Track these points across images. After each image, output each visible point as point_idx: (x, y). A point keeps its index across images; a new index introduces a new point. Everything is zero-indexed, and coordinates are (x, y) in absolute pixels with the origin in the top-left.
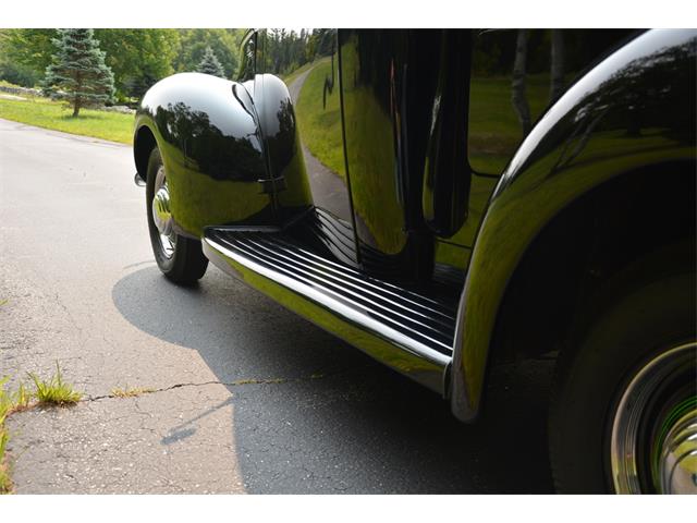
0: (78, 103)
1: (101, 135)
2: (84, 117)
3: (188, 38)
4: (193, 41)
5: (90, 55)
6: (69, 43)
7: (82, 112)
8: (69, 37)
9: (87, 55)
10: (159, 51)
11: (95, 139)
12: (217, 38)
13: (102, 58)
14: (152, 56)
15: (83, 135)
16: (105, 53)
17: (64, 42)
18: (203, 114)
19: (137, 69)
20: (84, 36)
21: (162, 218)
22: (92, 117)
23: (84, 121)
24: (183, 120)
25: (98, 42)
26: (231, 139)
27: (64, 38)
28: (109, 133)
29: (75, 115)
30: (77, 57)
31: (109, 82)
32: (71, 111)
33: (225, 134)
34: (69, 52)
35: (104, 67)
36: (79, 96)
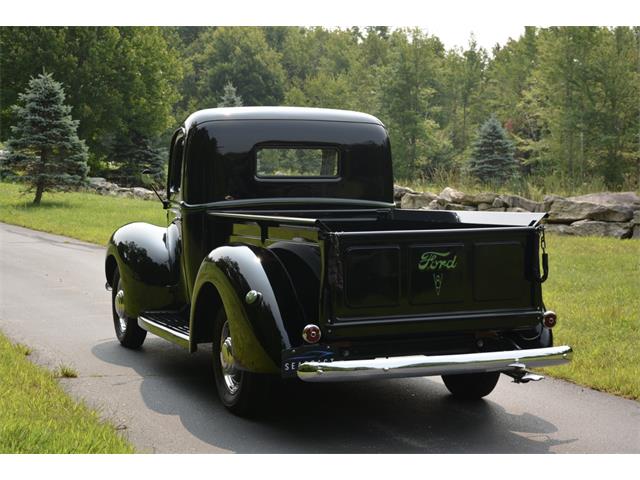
0: (41, 186)
1: (72, 233)
2: (49, 205)
3: (204, 57)
4: (212, 61)
5: (61, 126)
6: (33, 111)
7: (46, 196)
8: (33, 104)
9: (56, 126)
10: (153, 93)
11: (65, 239)
12: (252, 55)
13: (74, 129)
14: (143, 101)
15: (50, 232)
16: (77, 122)
17: (27, 111)
18: (144, 250)
19: (121, 123)
20: (53, 102)
21: (120, 307)
22: (59, 205)
23: (48, 211)
24: (133, 251)
25: (70, 108)
26: (156, 264)
27: (28, 106)
28: (82, 231)
29: (37, 202)
30: (43, 129)
31: (82, 159)
32: (32, 197)
33: (154, 261)
34: (34, 123)
35: (75, 139)
36: (43, 177)
